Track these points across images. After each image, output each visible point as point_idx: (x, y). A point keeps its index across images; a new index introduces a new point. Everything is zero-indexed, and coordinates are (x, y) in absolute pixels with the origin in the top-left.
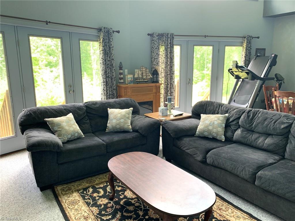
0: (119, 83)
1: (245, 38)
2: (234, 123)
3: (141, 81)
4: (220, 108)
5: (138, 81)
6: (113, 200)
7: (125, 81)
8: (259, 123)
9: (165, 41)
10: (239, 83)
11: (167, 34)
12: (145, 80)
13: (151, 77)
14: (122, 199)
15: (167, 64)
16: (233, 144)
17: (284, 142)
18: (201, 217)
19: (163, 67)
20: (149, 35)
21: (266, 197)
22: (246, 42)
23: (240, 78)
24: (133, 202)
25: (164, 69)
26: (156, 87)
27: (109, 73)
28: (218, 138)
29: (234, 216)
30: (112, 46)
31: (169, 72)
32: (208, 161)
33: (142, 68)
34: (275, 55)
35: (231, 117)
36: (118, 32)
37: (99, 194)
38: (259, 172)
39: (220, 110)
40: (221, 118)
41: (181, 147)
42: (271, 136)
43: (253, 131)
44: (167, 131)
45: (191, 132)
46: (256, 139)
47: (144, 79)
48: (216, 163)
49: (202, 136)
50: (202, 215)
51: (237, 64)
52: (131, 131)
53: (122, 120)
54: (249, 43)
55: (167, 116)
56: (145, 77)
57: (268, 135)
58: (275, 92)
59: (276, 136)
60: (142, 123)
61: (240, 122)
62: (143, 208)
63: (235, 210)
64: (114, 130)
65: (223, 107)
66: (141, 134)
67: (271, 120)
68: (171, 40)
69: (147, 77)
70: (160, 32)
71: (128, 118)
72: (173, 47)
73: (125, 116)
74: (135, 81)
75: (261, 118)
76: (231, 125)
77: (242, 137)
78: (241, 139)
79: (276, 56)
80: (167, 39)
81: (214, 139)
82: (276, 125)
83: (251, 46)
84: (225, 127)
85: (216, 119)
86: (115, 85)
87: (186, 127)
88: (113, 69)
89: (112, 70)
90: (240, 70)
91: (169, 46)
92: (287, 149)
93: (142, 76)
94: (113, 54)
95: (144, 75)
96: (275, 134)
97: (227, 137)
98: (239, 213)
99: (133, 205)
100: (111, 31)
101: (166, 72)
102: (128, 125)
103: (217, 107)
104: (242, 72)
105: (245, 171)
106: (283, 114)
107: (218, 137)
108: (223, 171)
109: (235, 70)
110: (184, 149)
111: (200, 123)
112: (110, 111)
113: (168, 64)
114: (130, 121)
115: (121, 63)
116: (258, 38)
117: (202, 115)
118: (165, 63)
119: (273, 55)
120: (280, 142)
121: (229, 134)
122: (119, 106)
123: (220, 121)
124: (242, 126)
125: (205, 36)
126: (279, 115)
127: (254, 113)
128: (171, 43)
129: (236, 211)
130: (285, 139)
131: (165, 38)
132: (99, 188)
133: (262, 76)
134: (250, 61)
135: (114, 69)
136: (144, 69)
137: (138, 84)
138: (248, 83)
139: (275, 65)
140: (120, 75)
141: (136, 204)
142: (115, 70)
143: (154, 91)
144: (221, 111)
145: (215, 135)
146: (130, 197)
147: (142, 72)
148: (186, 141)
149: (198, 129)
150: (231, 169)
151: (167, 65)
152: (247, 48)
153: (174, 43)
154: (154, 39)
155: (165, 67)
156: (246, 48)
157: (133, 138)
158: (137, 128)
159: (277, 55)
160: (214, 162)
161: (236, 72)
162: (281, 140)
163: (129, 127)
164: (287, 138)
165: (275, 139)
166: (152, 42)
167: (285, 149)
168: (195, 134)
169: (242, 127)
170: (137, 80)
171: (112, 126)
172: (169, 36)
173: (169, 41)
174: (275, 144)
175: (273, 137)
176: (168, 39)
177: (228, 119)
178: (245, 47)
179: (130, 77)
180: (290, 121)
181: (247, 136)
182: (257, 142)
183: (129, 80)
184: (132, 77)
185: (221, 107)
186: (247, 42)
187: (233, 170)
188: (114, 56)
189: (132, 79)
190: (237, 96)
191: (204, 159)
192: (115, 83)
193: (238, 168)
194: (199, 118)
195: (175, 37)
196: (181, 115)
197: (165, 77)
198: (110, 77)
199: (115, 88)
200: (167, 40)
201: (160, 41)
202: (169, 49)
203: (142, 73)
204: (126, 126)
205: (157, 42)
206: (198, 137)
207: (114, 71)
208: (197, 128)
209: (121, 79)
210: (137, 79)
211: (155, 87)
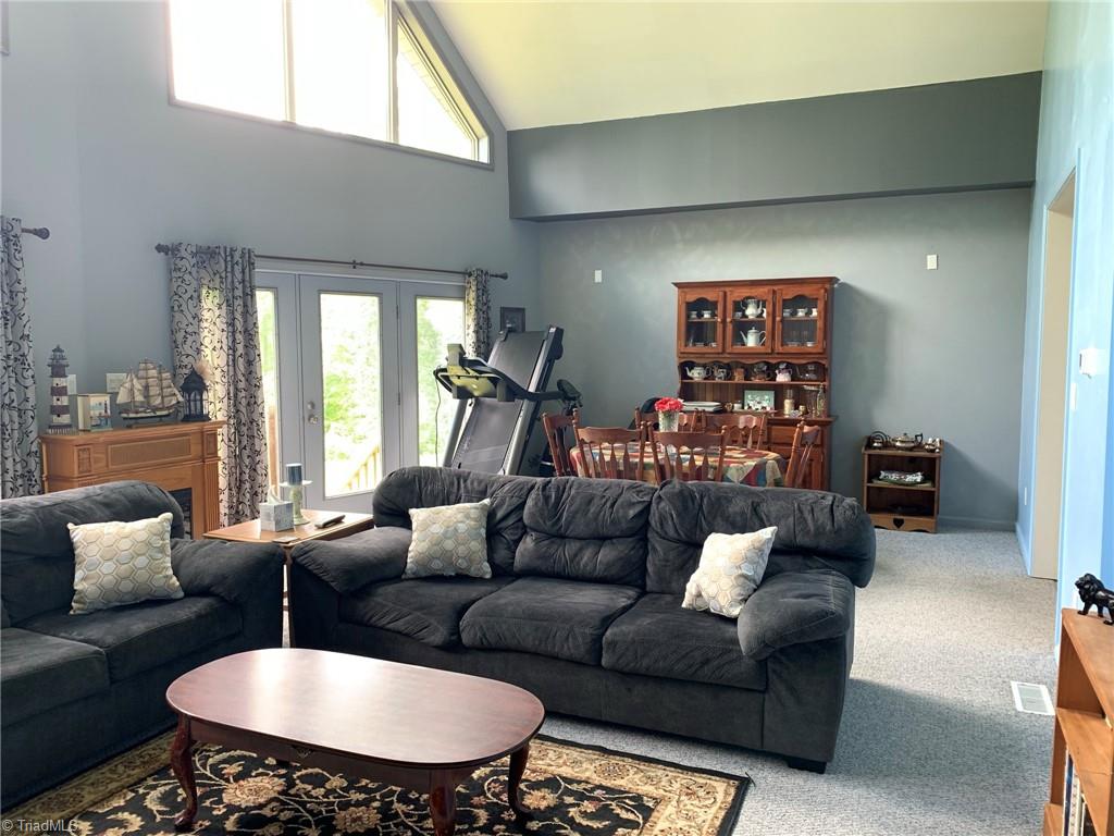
0: (50, 427)
1: (470, 275)
2: (510, 521)
3: (143, 415)
4: (462, 485)
5: (131, 419)
6: (193, 830)
7: (75, 418)
8: (576, 512)
9: (223, 275)
10: (469, 410)
11: (228, 250)
12: (158, 413)
13: (181, 399)
14: (225, 816)
15: (234, 351)
16: (514, 581)
17: (641, 552)
18: (489, 789)
19: (222, 361)
20: (159, 248)
21: (629, 690)
22: (474, 288)
23: (472, 396)
24: (267, 812)
25: (225, 369)
26: (203, 436)
27: (11, 390)
28: (473, 572)
29: (565, 763)
30: (23, 285)
31: (243, 379)
32: (466, 638)
33: (146, 369)
34: (557, 329)
35: (500, 506)
36: (43, 234)
37: (126, 827)
38: (606, 630)
39: (462, 490)
40: (474, 514)
41: (371, 618)
42: (608, 542)
43: (563, 537)
44: (315, 575)
45: (390, 568)
46: (576, 555)
47: (155, 409)
48: (492, 638)
49: (424, 575)
50: (489, 784)
51: (462, 353)
52: (181, 594)
53: (141, 561)
54: (483, 291)
55: (291, 530)
56: (157, 401)
57: (600, 543)
58: (579, 430)
59: (621, 540)
60: (222, 561)
61: (524, 517)
62: (310, 818)
63: (564, 751)
64: (110, 602)
65: (469, 482)
66: (222, 599)
67: (604, 500)
68: (243, 272)
69: (166, 399)
70: (203, 243)
71: (162, 550)
72: (253, 296)
73: (148, 544)
74: (120, 416)
75: (578, 501)
76: (501, 529)
77: (539, 558)
78: (538, 563)
79: (560, 332)
80: (229, 266)
81: (462, 578)
82: (617, 511)
83: (488, 301)
84: (487, 538)
85: (460, 516)
86: (33, 436)
87: (376, 555)
88: (25, 374)
89: (19, 376)
90: (472, 373)
91: (239, 293)
92: (650, 568)
93: (145, 397)
94: (25, 319)
95: (151, 393)
96: (618, 533)
97: (498, 566)
98: (575, 753)
99: (274, 819)
100: (17, 231)
101: (234, 382)
102: (167, 576)
103: (452, 484)
104: (477, 378)
105: (575, 638)
106: (626, 482)
107: (472, 569)
108: (512, 656)
109: (455, 370)
110: (383, 622)
111: (415, 536)
112: (79, 533)
113: (238, 353)
114: (169, 559)
115: (58, 349)
116: (504, 277)
117: (412, 511)
118: (225, 348)
119: (553, 330)
120: (632, 552)
121: (502, 554)
122: (107, 512)
123: (473, 523)
124: (532, 525)
125: (354, 264)
126: (619, 485)
127: (559, 487)
128: (243, 281)
129: (568, 752)
130: (641, 543)
131: (222, 262)
132: (116, 810)
133: (532, 389)
134: (489, 344)
135: (30, 373)
136: (153, 373)
137: (129, 427)
138: (493, 409)
139: (559, 358)
140: (55, 398)
141: (282, 814)
142: (33, 377)
143: (195, 449)
144: (467, 491)
145: (464, 565)
146: (248, 804)
147: (143, 381)
148: (386, 594)
149: (409, 555)
150: (537, 643)
151: (234, 356)
152: (480, 307)
153: (257, 281)
154: (180, 264)
155: (228, 362)
156: (476, 305)
157: (199, 617)
158: (207, 581)
159: (562, 331)
160: (484, 635)
161: (459, 377)
162: (634, 548)
163: (171, 581)
164: (645, 540)
165: (621, 548)
166: (174, 274)
167: (646, 569)
168: (404, 572)
169: (535, 530)
170: (127, 411)
171: (101, 587)
172: (237, 257)
173: (239, 276)
174: (621, 559)
175: (613, 544)
176: (232, 267)
177: (490, 514)
178: (473, 303)
179: (100, 404)
180: (646, 499)
181: (552, 550)
182: (578, 563)
183: (95, 413)
184: (108, 403)
185: (465, 481)
186: (478, 289)
187: (543, 645)
188: (28, 325)
189: (109, 411)
190: (467, 451)
191: (452, 634)
192: (33, 428)
193: (554, 637)
194: (407, 523)
195: (258, 262)
196: (338, 521)
197: (229, 399)
198: (15, 404)
199: (34, 448)
200: (229, 270)
201: (203, 273)
202: (239, 302)
203: (147, 387)
204: (158, 581)
205: (194, 273)
206: (412, 579)
207: (29, 382)
208: (407, 551)
209: (59, 411)
210: (125, 408)
211: (199, 436)
